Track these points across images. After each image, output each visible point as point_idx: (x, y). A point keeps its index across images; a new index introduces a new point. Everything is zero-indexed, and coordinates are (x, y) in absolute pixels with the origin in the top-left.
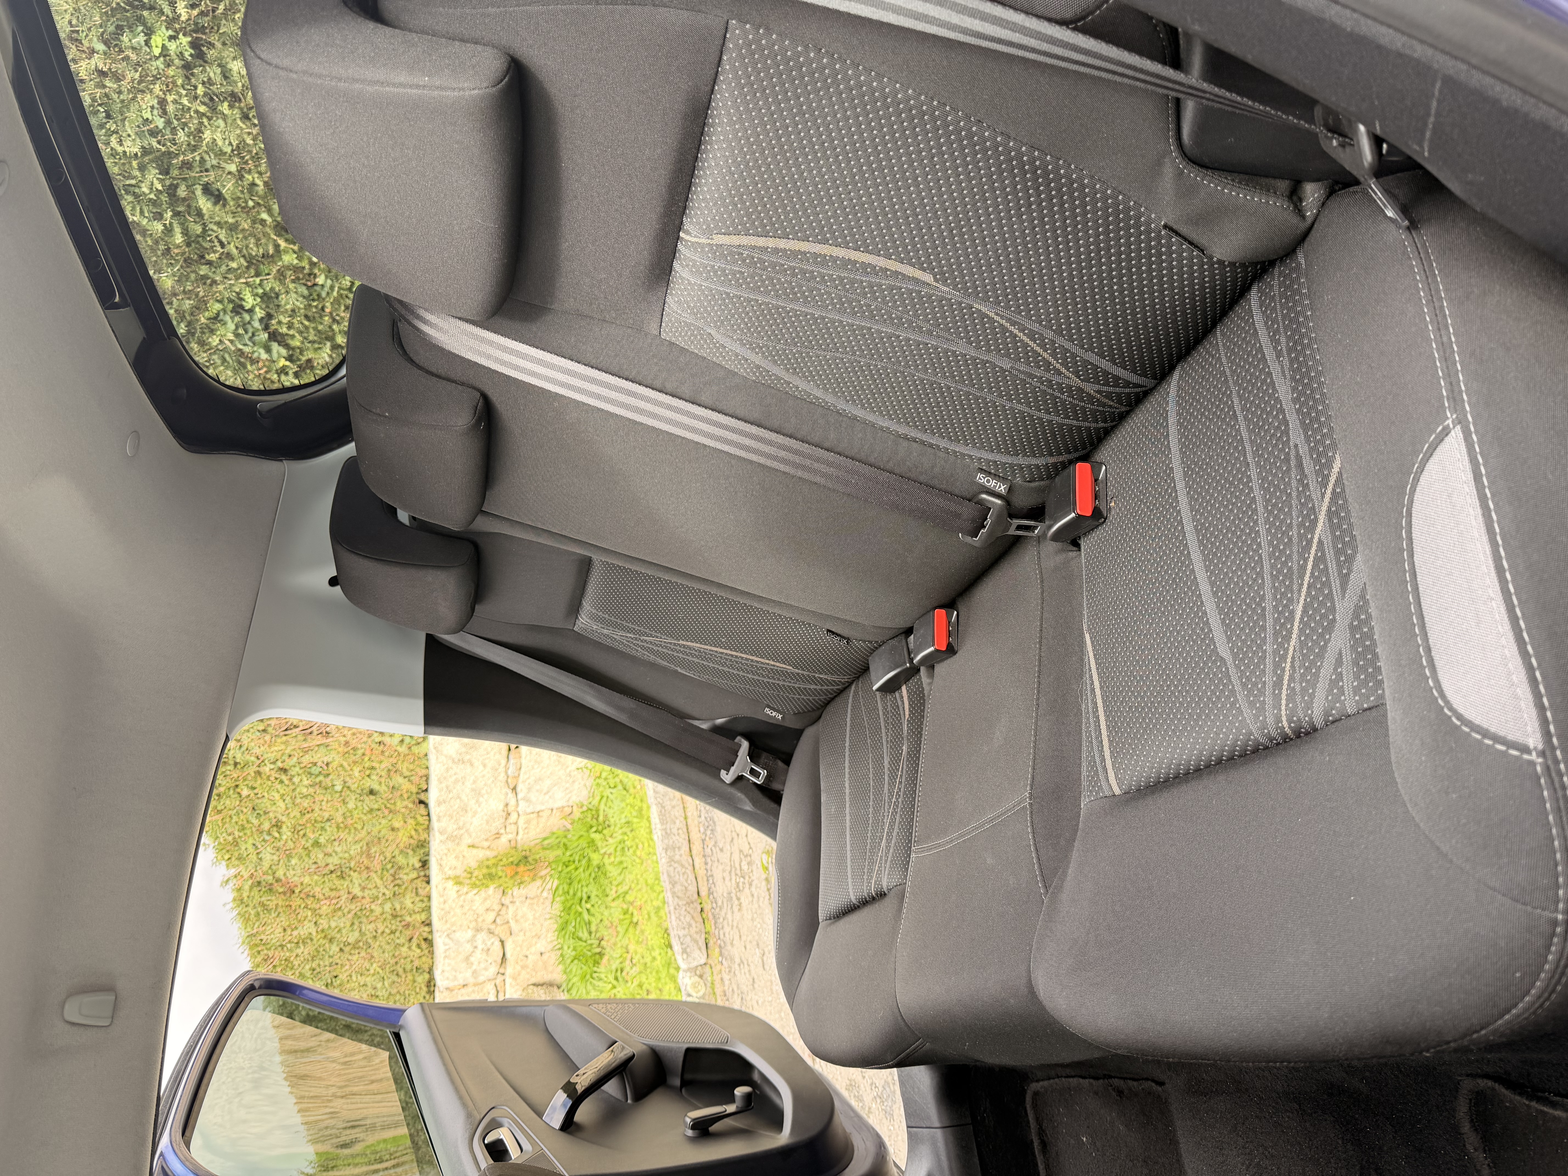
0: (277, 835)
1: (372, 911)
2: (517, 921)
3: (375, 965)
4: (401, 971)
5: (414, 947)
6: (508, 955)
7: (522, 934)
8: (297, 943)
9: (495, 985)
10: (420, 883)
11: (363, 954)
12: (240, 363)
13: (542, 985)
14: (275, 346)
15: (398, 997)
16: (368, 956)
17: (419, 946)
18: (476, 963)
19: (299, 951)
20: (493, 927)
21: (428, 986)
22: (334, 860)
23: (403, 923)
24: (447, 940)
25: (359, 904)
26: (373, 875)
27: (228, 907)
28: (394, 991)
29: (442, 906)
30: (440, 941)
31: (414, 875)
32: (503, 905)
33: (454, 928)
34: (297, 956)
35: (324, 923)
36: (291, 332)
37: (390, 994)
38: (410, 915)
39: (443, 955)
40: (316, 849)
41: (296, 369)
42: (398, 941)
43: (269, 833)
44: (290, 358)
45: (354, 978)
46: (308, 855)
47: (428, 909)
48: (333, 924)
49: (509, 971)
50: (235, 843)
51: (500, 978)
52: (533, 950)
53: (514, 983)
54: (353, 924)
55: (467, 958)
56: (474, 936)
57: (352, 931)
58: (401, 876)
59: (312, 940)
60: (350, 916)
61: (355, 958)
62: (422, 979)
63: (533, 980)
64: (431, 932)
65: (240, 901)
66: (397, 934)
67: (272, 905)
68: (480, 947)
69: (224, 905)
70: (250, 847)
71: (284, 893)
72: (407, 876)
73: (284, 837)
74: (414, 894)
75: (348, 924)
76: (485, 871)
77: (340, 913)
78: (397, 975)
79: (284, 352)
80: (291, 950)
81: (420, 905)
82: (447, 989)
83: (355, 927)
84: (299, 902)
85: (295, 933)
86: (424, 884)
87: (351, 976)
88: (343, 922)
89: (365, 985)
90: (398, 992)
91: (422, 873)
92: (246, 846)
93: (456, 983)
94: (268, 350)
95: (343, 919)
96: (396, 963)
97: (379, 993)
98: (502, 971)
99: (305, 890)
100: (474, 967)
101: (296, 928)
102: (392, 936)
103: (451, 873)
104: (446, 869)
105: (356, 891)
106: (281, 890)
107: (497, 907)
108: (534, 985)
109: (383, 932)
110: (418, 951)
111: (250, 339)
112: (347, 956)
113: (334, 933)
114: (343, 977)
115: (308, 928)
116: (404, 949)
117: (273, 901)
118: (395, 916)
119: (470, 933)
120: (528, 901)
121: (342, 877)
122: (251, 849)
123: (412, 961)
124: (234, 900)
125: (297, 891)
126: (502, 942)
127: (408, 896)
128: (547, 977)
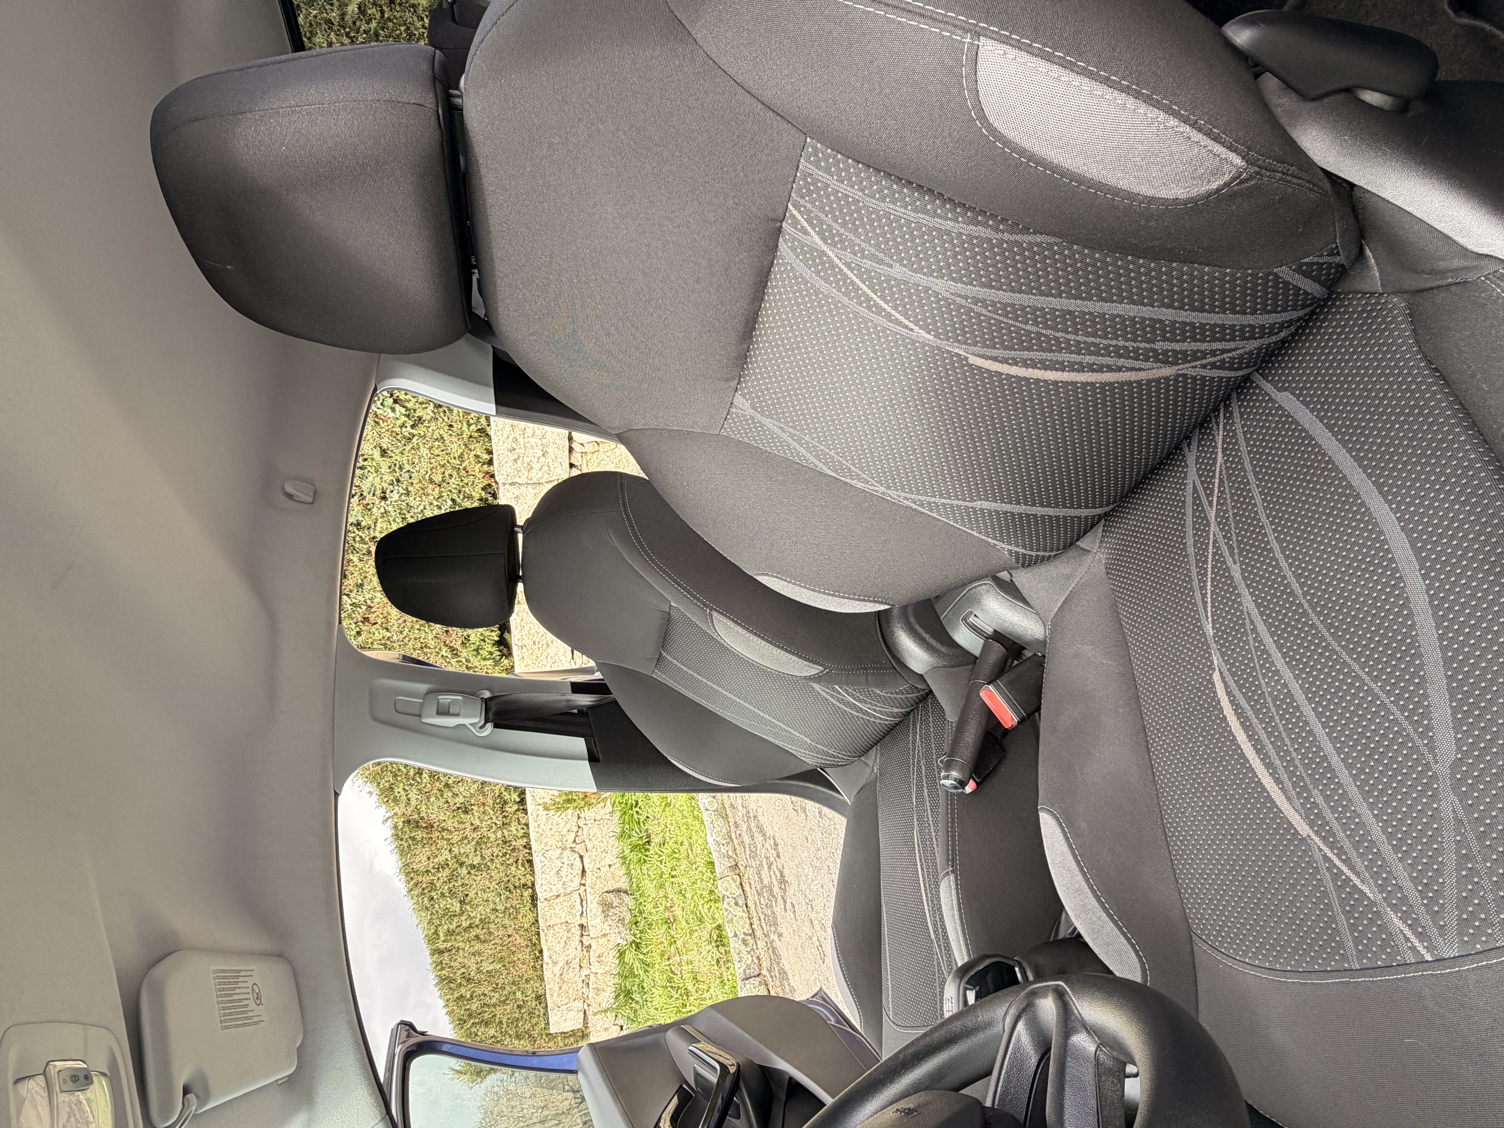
0: (419, 780)
1: (489, 838)
2: (590, 840)
3: (493, 883)
4: (512, 887)
5: (520, 867)
6: (586, 869)
7: (594, 850)
8: (438, 868)
9: (580, 895)
10: (520, 815)
11: (484, 874)
12: (375, 422)
13: (612, 892)
14: (397, 406)
15: (512, 910)
16: (488, 876)
17: (523, 866)
18: (564, 876)
19: (440, 875)
20: (574, 845)
21: (533, 900)
22: (460, 800)
23: (511, 848)
24: (543, 859)
25: (479, 833)
26: (487, 808)
27: (389, 841)
28: (508, 905)
29: (537, 830)
30: (537, 860)
31: (516, 807)
32: (579, 827)
33: (547, 848)
34: (438, 879)
35: (456, 850)
36: (408, 397)
37: (506, 908)
38: (516, 840)
39: (541, 871)
40: (447, 789)
41: (412, 423)
42: (508, 862)
43: (413, 779)
44: (408, 416)
45: (480, 895)
46: (442, 796)
47: (527, 835)
48: (462, 851)
49: (588, 881)
50: (391, 789)
51: (583, 888)
52: (603, 863)
53: (592, 892)
54: (475, 851)
55: (558, 872)
56: (562, 854)
57: (476, 856)
58: (507, 809)
59: (448, 865)
60: (474, 843)
61: (479, 878)
62: (527, 893)
63: (606, 889)
64: (531, 854)
65: (397, 837)
66: (508, 856)
67: (419, 838)
68: (566, 862)
69: (386, 840)
70: (400, 790)
71: (426, 827)
72: (511, 808)
73: (424, 781)
74: (516, 823)
75: (473, 850)
76: (564, 797)
77: (466, 841)
78: (510, 891)
79: (403, 410)
80: (434, 875)
81: (522, 831)
82: (546, 899)
83: (478, 852)
84: (437, 834)
85: (436, 860)
86: (523, 815)
87: (477, 894)
88: (469, 848)
89: (487, 901)
90: (512, 906)
91: (521, 807)
92: (399, 790)
93: (551, 894)
94: (393, 410)
95: (469, 846)
96: (509, 881)
97: (498, 908)
98: (583, 882)
99: (442, 825)
100: (563, 880)
101: (437, 856)
102: (504, 858)
103: (541, 801)
104: (538, 800)
105: (477, 822)
106: (424, 825)
107: (575, 829)
108: (607, 892)
109: (497, 856)
110: (523, 869)
111: (382, 404)
112: (473, 877)
113: (463, 859)
114: (472, 895)
115: (445, 855)
116: (513, 868)
117: (420, 834)
118: (505, 842)
119: (559, 851)
120: (597, 822)
121: (466, 812)
122: (402, 792)
123: (519, 879)
124: (393, 835)
125: (435, 825)
126: (581, 857)
127: (512, 824)
128: (616, 886)
